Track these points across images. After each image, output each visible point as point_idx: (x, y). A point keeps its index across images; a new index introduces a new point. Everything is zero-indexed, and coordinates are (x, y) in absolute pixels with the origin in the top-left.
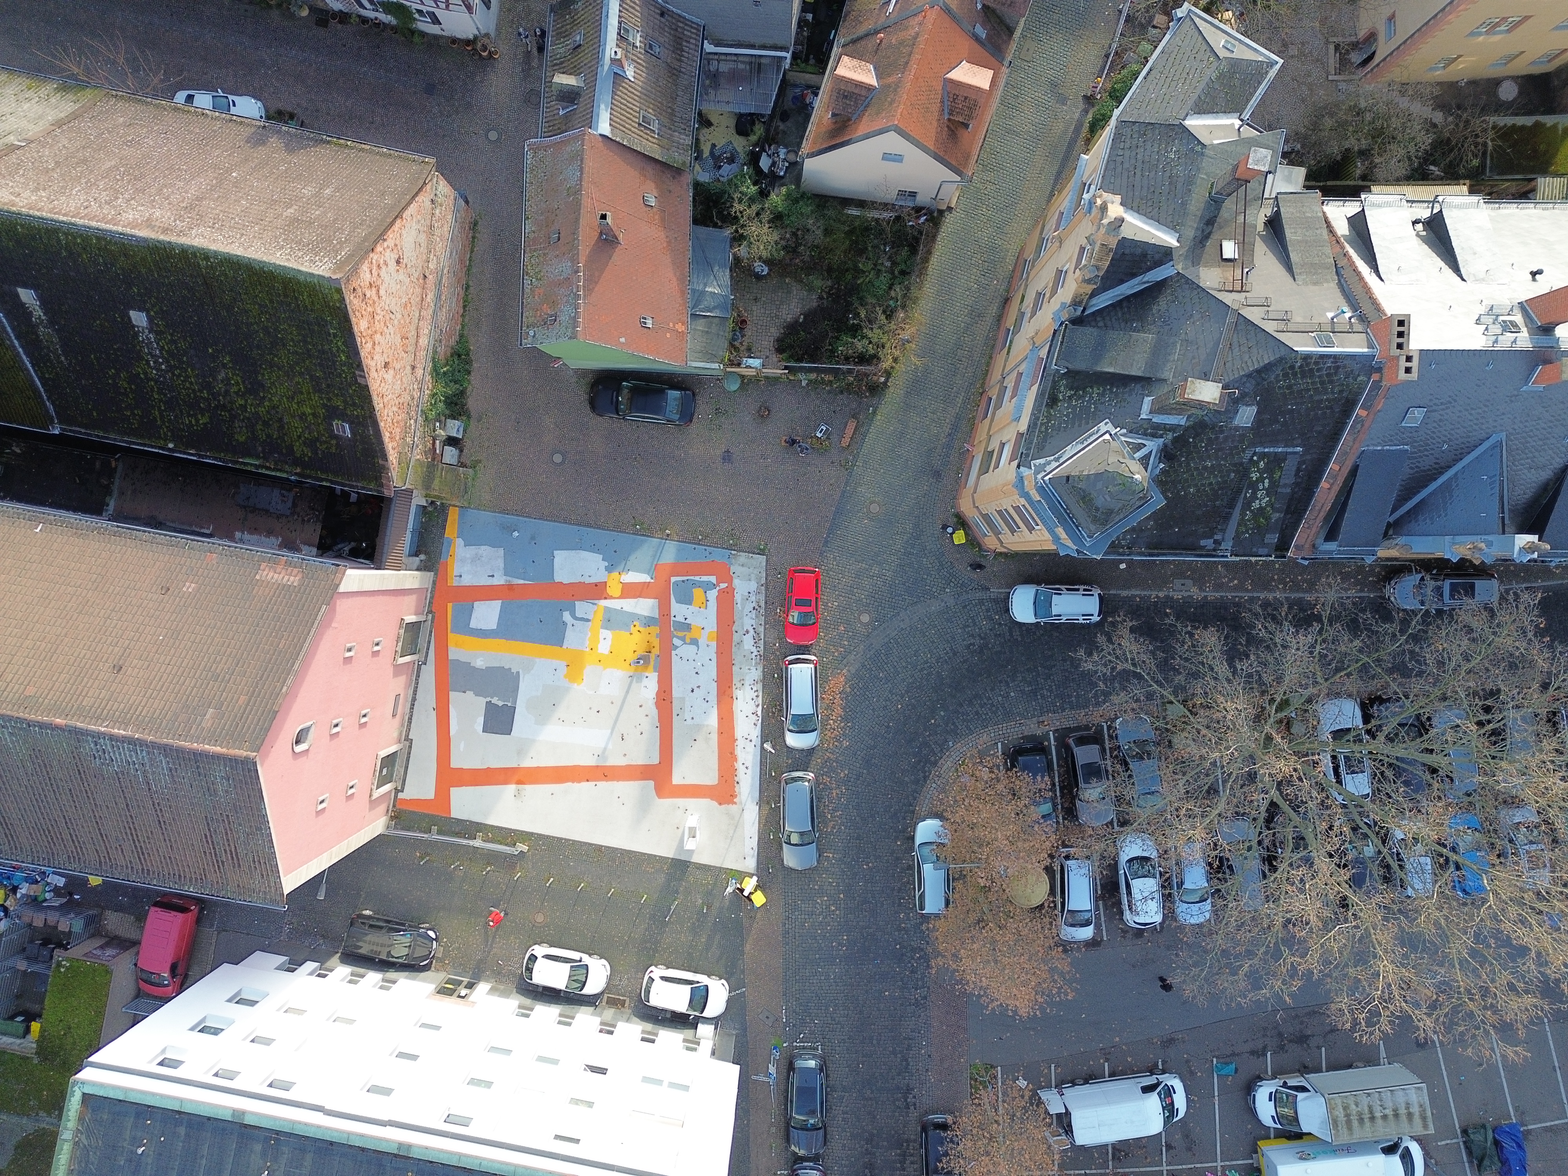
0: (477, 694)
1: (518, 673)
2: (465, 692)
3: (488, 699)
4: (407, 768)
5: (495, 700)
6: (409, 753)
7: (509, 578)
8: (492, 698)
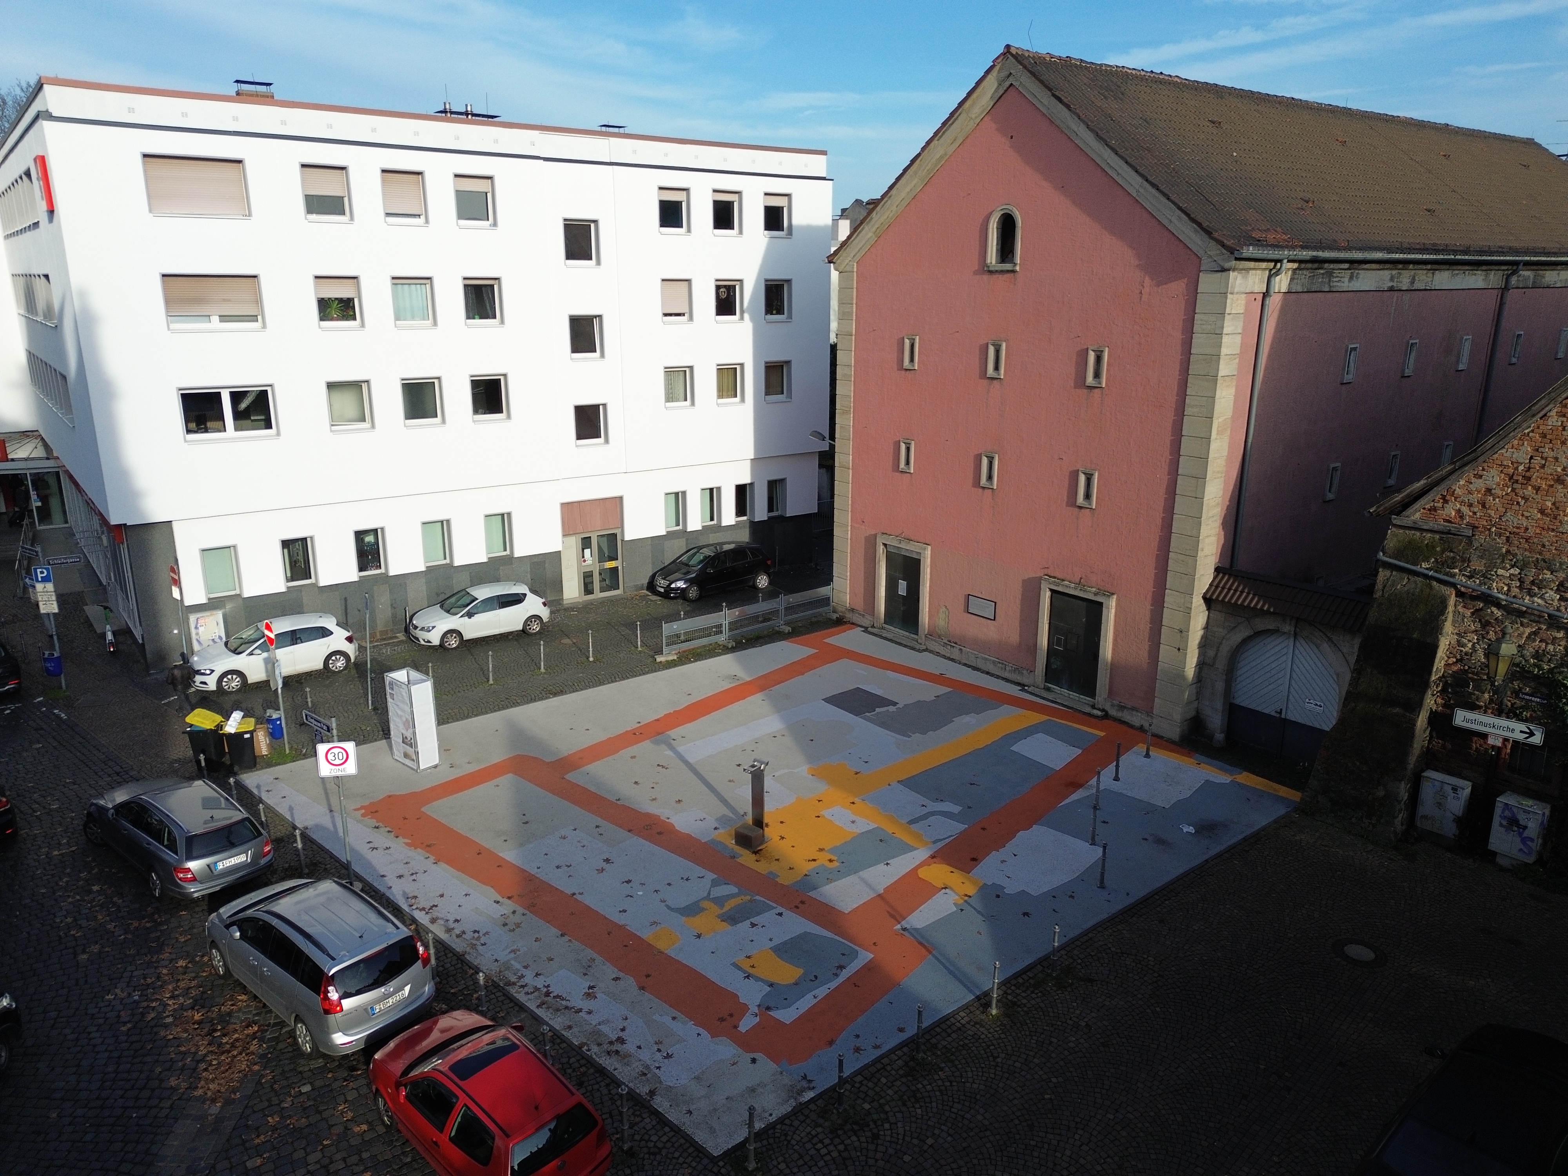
1: (910, 736)
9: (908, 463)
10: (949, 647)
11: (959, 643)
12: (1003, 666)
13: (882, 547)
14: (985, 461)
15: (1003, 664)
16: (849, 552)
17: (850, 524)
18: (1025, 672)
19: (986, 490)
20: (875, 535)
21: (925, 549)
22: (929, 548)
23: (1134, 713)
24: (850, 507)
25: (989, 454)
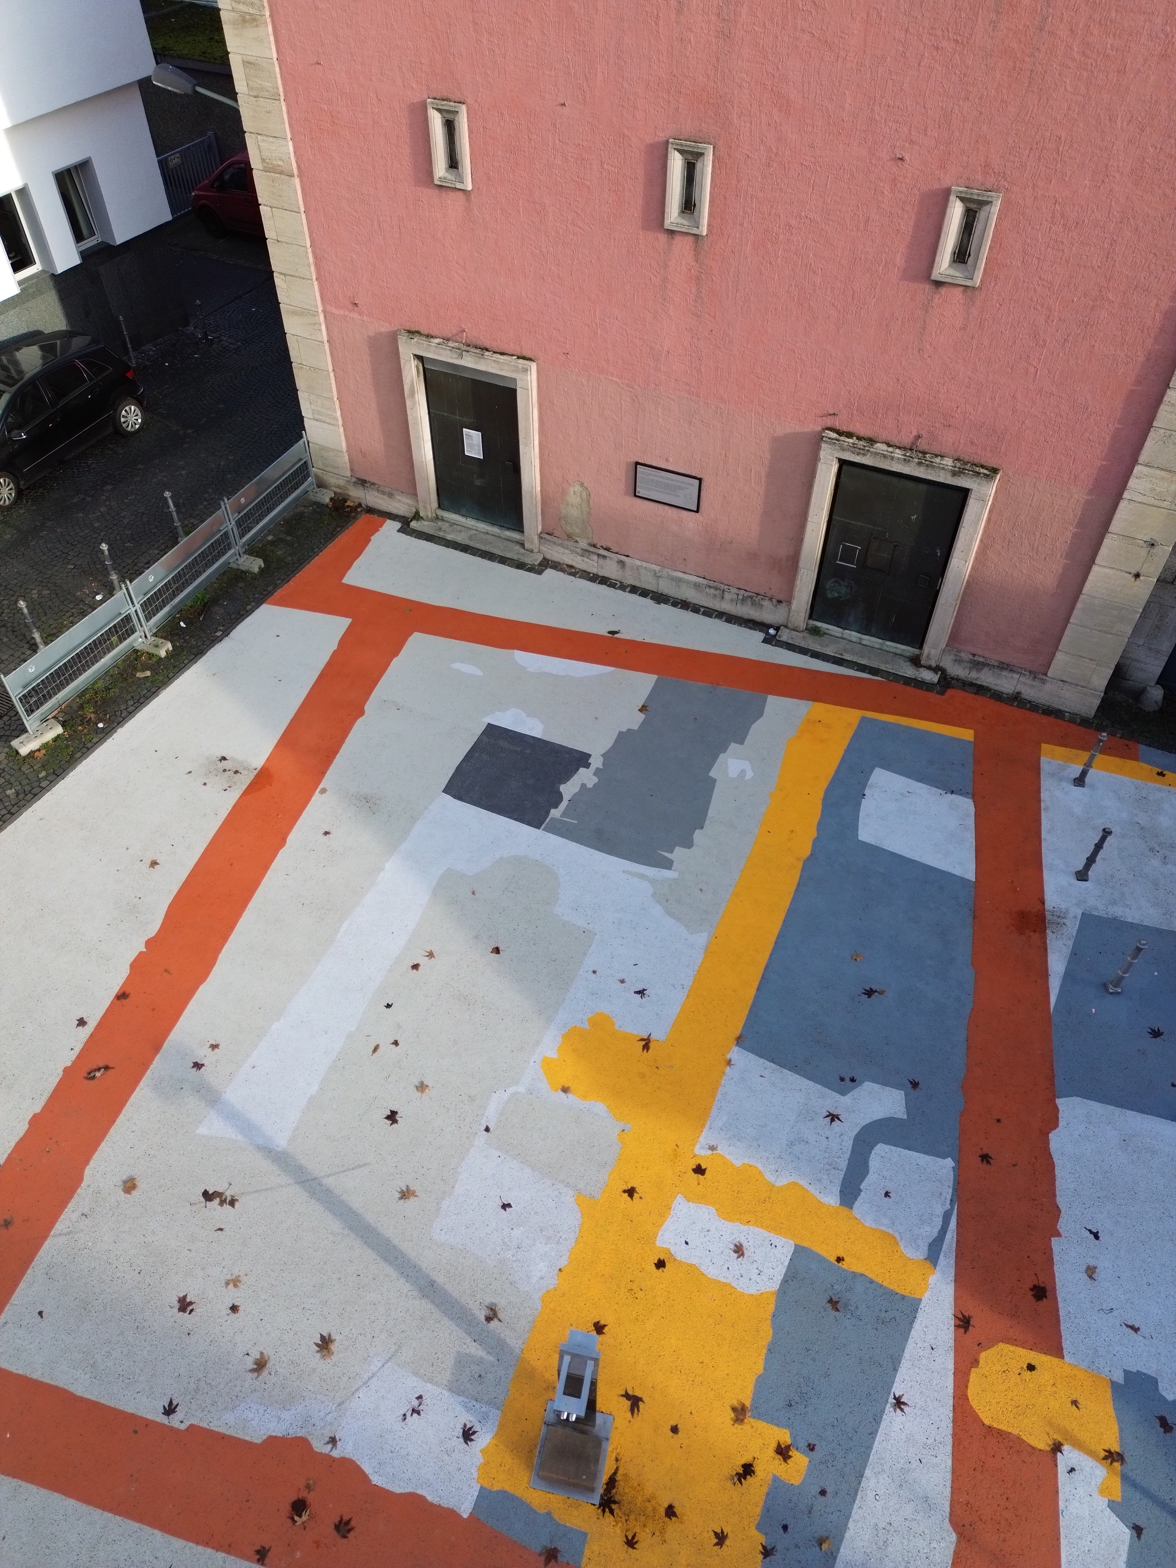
0: (623, 737)
1: (667, 864)
2: (643, 709)
3: (596, 762)
4: (465, 548)
5: (585, 777)
6: (503, 560)
7: (1072, 927)
8: (597, 772)
9: (453, 163)
10: (595, 558)
11: (615, 549)
12: (717, 592)
13: (414, 363)
14: (676, 164)
15: (716, 589)
16: (330, 368)
17: (320, 309)
18: (766, 603)
19: (678, 238)
20: (393, 338)
21: (525, 370)
22: (534, 366)
23: (1005, 673)
24: (313, 268)
25: (689, 145)
